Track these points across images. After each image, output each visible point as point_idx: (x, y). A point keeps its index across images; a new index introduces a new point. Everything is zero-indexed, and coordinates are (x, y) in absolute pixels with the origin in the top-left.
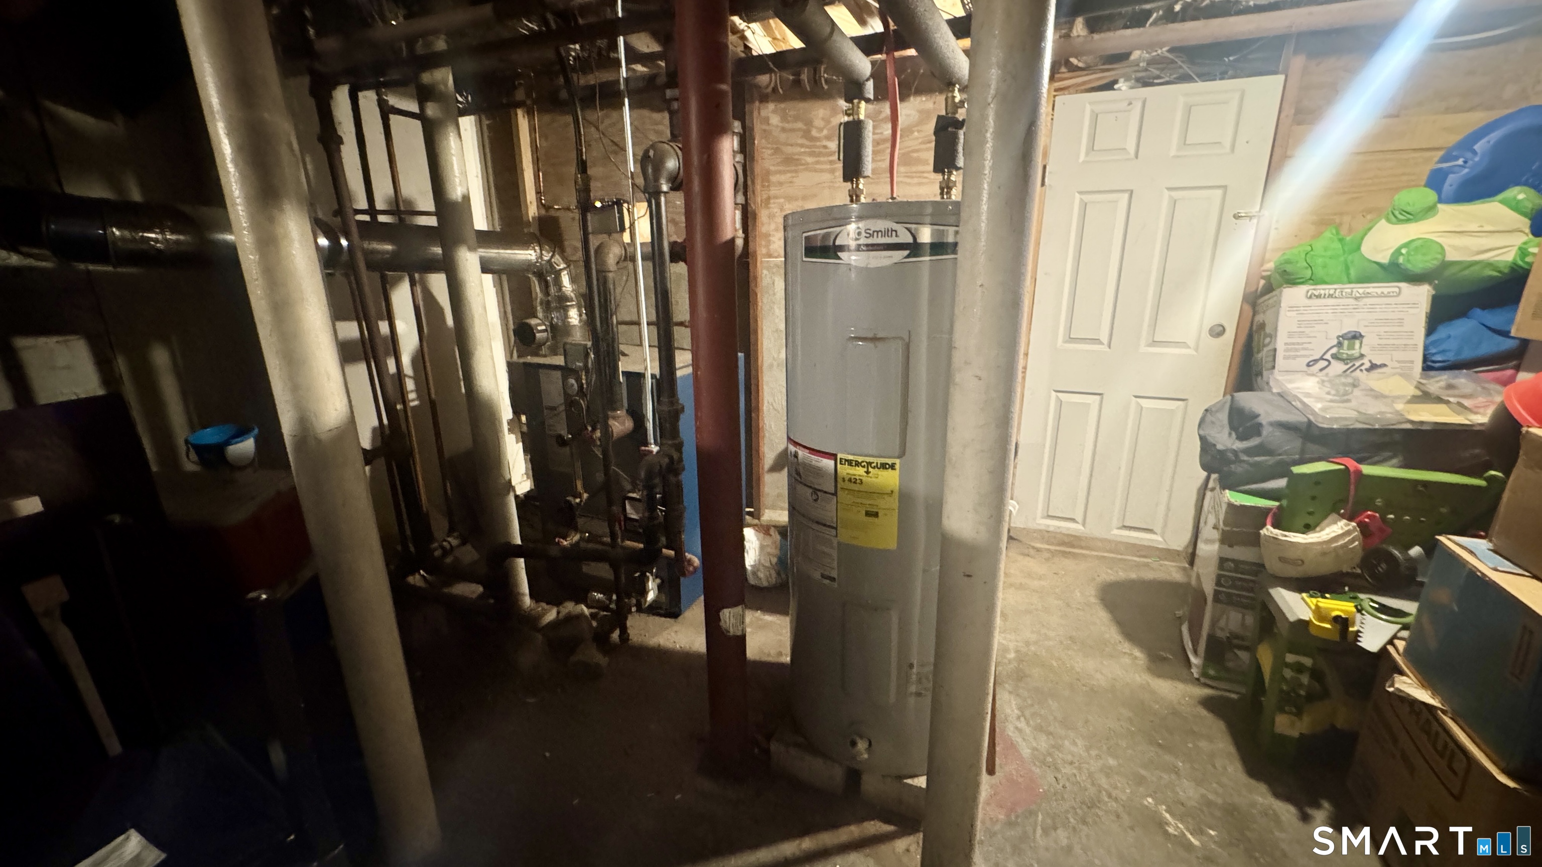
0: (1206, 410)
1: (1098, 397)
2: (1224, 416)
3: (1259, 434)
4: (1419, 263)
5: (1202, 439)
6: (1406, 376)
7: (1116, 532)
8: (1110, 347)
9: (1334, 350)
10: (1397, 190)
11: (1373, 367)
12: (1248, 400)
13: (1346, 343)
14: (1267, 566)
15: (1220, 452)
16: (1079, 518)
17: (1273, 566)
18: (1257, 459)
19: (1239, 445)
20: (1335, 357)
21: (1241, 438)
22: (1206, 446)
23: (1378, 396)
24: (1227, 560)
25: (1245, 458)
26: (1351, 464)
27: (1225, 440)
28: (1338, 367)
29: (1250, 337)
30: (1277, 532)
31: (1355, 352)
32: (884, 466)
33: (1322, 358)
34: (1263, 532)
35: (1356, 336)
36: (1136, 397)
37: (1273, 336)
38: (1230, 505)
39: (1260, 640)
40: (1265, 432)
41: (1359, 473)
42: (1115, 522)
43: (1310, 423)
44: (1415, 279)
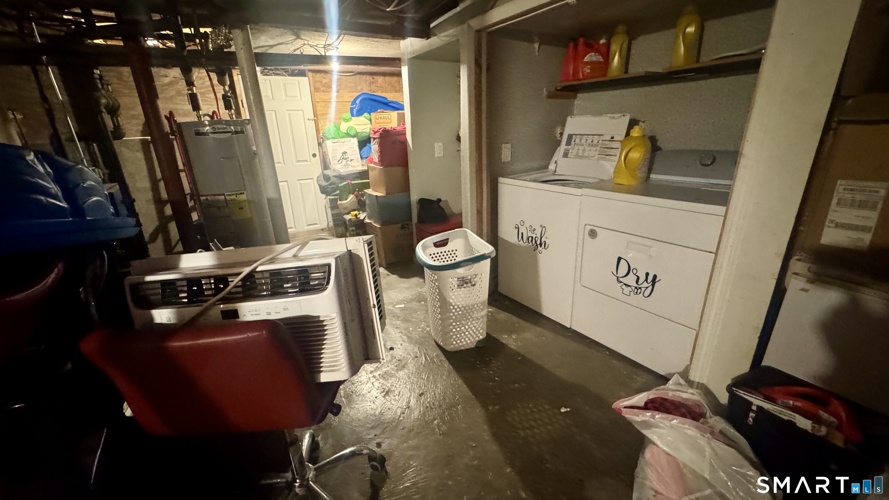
0: (318, 177)
1: (286, 182)
2: (322, 177)
3: (330, 180)
4: (352, 133)
5: (319, 185)
6: (358, 162)
7: (306, 228)
8: (284, 164)
9: (342, 157)
10: (344, 113)
11: (351, 160)
12: (327, 172)
13: (344, 155)
14: (342, 212)
15: (323, 186)
16: (293, 226)
17: (343, 211)
18: (332, 186)
19: (327, 184)
20: (343, 158)
21: (327, 182)
22: (320, 186)
23: (353, 167)
24: (334, 214)
25: (329, 186)
26: (350, 182)
27: (324, 183)
28: (344, 161)
29: (323, 156)
30: (340, 202)
31: (346, 157)
32: (241, 194)
33: (340, 160)
34: (338, 203)
35: (346, 153)
36: (298, 180)
37: (328, 155)
38: (330, 199)
39: (346, 232)
40: (332, 178)
41: (351, 183)
42: (305, 224)
43: (340, 175)
44: (353, 137)
